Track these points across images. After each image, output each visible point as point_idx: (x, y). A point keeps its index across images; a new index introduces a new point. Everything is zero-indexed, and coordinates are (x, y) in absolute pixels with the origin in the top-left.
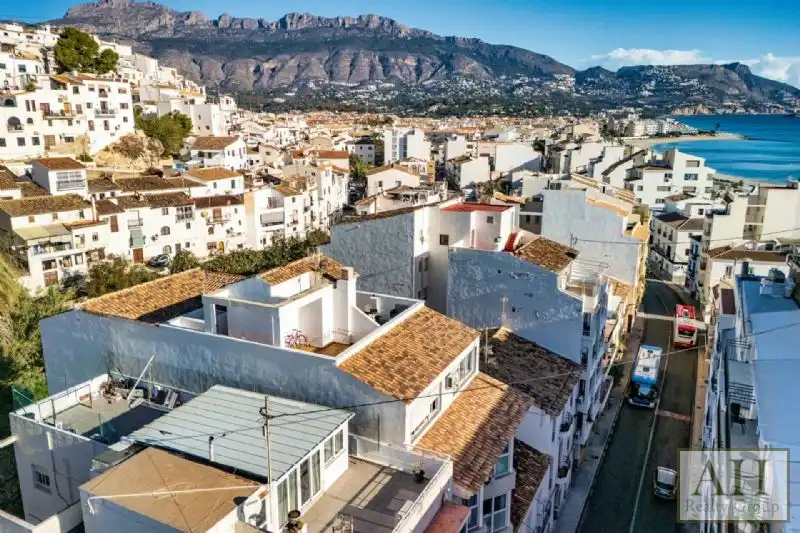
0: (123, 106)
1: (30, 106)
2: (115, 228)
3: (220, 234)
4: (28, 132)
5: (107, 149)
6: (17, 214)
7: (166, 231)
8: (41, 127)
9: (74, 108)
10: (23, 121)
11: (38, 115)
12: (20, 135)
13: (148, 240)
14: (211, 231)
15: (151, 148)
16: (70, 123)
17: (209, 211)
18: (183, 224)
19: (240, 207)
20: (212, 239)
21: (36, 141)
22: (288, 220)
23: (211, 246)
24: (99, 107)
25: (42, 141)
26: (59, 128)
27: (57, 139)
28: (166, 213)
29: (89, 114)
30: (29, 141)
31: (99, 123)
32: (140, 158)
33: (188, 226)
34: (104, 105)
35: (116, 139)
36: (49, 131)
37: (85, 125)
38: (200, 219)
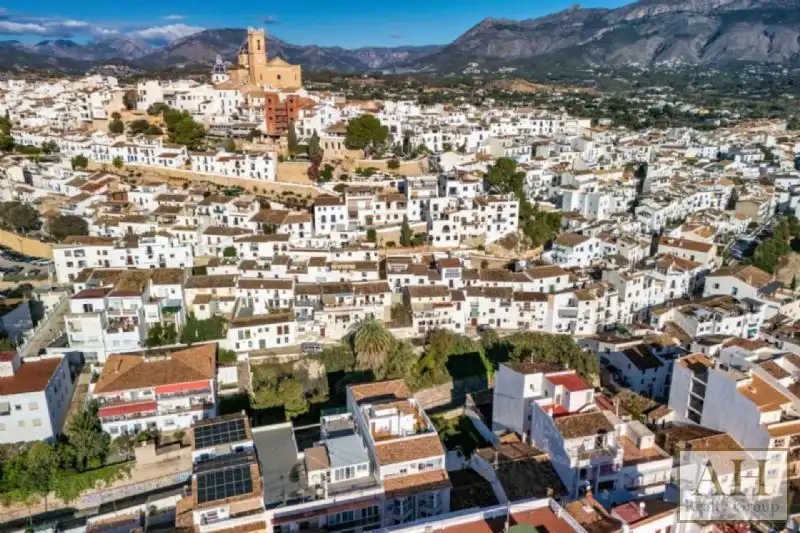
0: (512, 215)
1: (456, 219)
2: (459, 308)
3: (527, 317)
4: (452, 234)
5: (496, 242)
6: (415, 296)
7: (492, 311)
8: (460, 230)
9: (480, 219)
10: (451, 227)
11: (458, 224)
12: (447, 234)
13: (481, 314)
14: (522, 315)
15: (524, 242)
16: (476, 227)
17: (522, 304)
18: (504, 309)
19: (545, 304)
20: (521, 319)
21: (456, 238)
22: (580, 316)
23: (520, 323)
24: (496, 218)
25: (459, 238)
26: (470, 230)
27: (468, 237)
28: (494, 301)
29: (489, 222)
30: (452, 238)
31: (494, 227)
32: (513, 250)
33: (507, 310)
34: (499, 216)
35: (503, 236)
36: (463, 232)
37: (485, 229)
38: (515, 306)
